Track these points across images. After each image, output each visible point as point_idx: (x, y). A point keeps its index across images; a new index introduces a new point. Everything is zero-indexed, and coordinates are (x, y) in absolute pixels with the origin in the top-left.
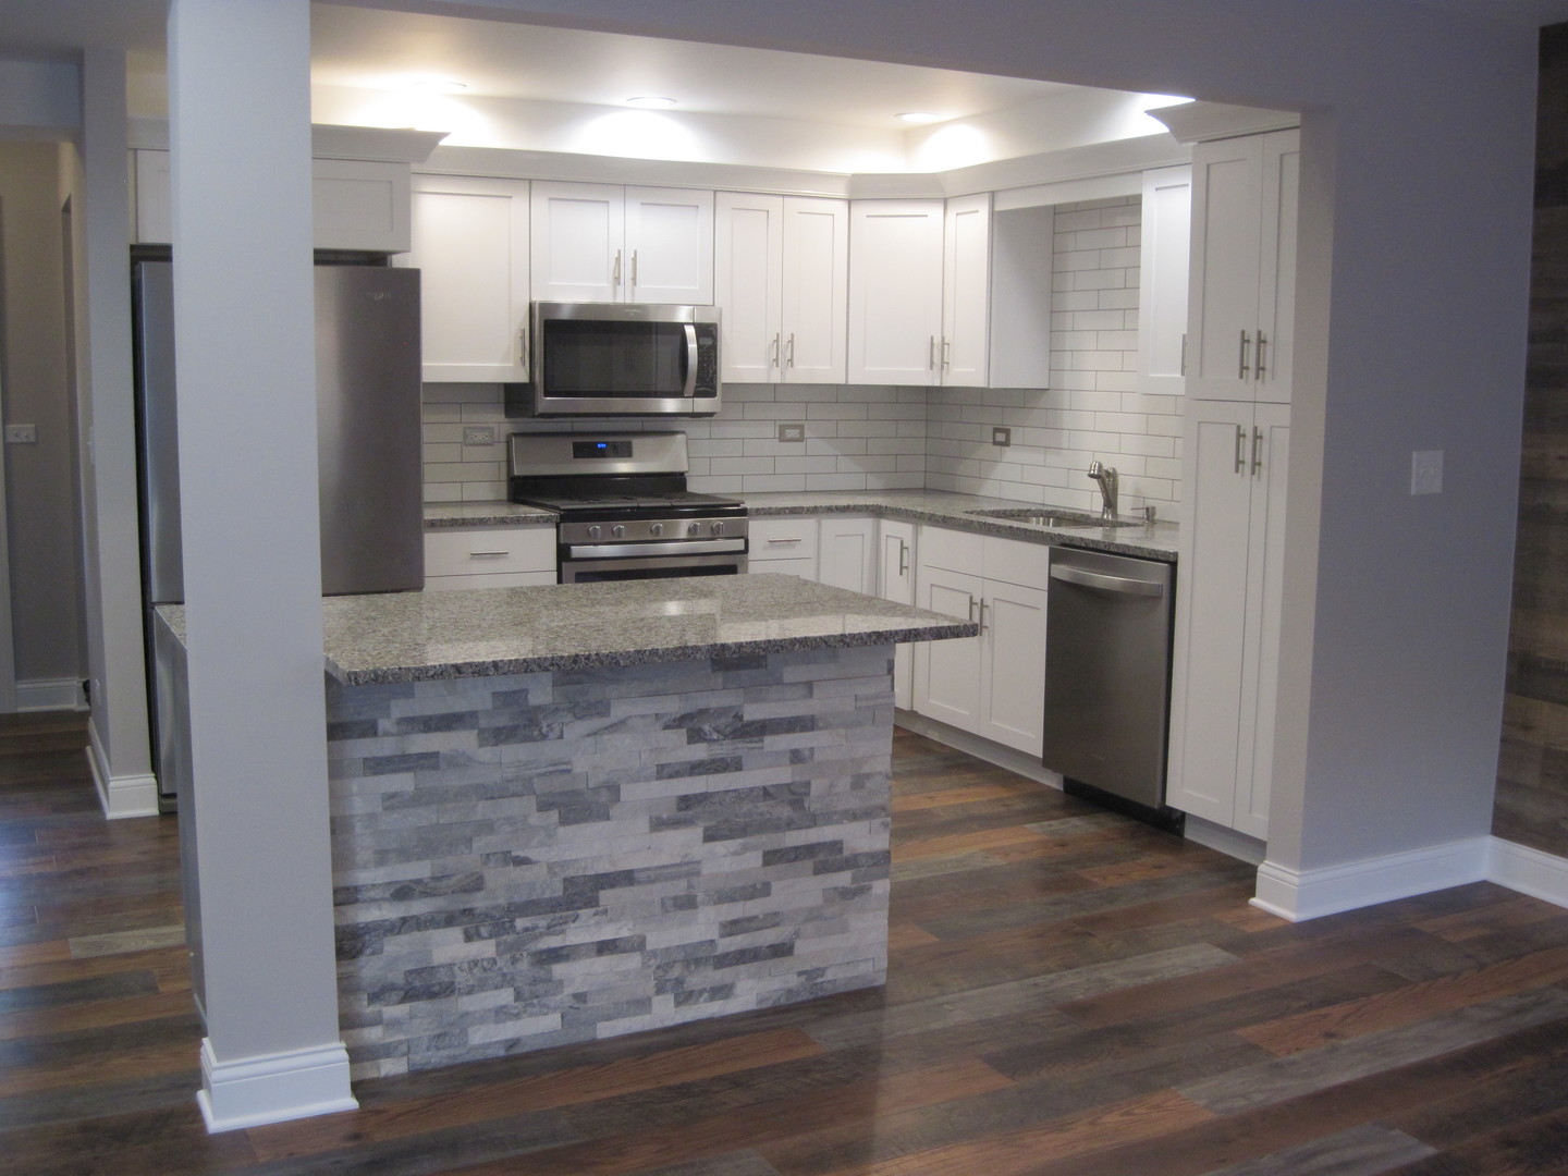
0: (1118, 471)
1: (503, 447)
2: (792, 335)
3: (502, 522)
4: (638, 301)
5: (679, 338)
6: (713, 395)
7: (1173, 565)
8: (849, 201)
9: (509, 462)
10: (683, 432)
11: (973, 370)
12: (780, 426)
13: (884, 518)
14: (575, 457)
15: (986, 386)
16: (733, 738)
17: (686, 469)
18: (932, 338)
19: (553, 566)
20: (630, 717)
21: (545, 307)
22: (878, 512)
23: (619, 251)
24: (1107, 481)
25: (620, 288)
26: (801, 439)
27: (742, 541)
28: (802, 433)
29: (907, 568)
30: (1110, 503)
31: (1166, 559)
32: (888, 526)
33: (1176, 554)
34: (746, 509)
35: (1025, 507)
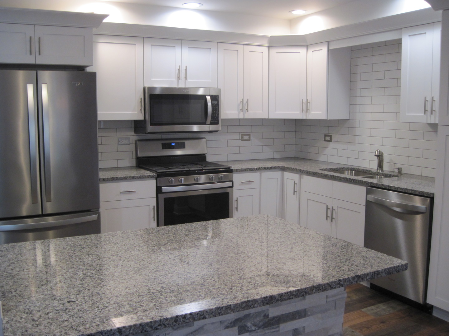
0: (384, 153)
1: (134, 145)
2: (248, 99)
3: (133, 178)
4: (187, 86)
5: (203, 101)
6: (218, 123)
7: (432, 199)
8: (269, 47)
9: (136, 151)
10: (204, 138)
11: (321, 112)
12: (241, 135)
13: (285, 171)
14: (163, 148)
15: (326, 119)
16: (264, 328)
17: (206, 153)
18: (303, 100)
19: (155, 196)
20: (206, 325)
21: (150, 89)
22: (283, 169)
23: (180, 66)
24: (380, 157)
25: (180, 81)
26: (249, 140)
27: (231, 182)
28: (250, 137)
29: (296, 192)
30: (380, 165)
31: (428, 196)
32: (287, 174)
33: (433, 194)
34: (232, 169)
35: (342, 167)
